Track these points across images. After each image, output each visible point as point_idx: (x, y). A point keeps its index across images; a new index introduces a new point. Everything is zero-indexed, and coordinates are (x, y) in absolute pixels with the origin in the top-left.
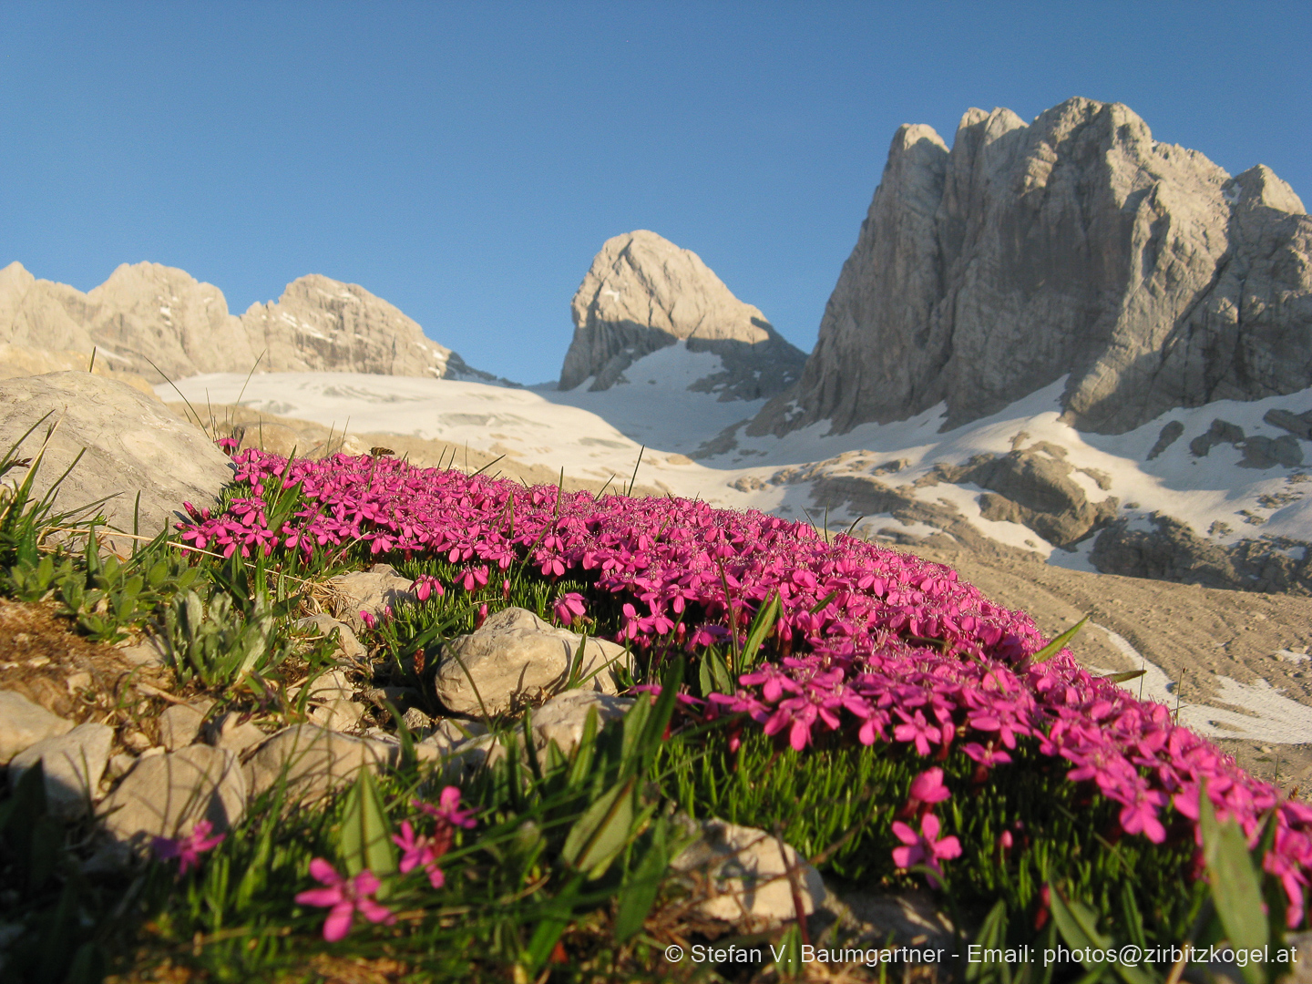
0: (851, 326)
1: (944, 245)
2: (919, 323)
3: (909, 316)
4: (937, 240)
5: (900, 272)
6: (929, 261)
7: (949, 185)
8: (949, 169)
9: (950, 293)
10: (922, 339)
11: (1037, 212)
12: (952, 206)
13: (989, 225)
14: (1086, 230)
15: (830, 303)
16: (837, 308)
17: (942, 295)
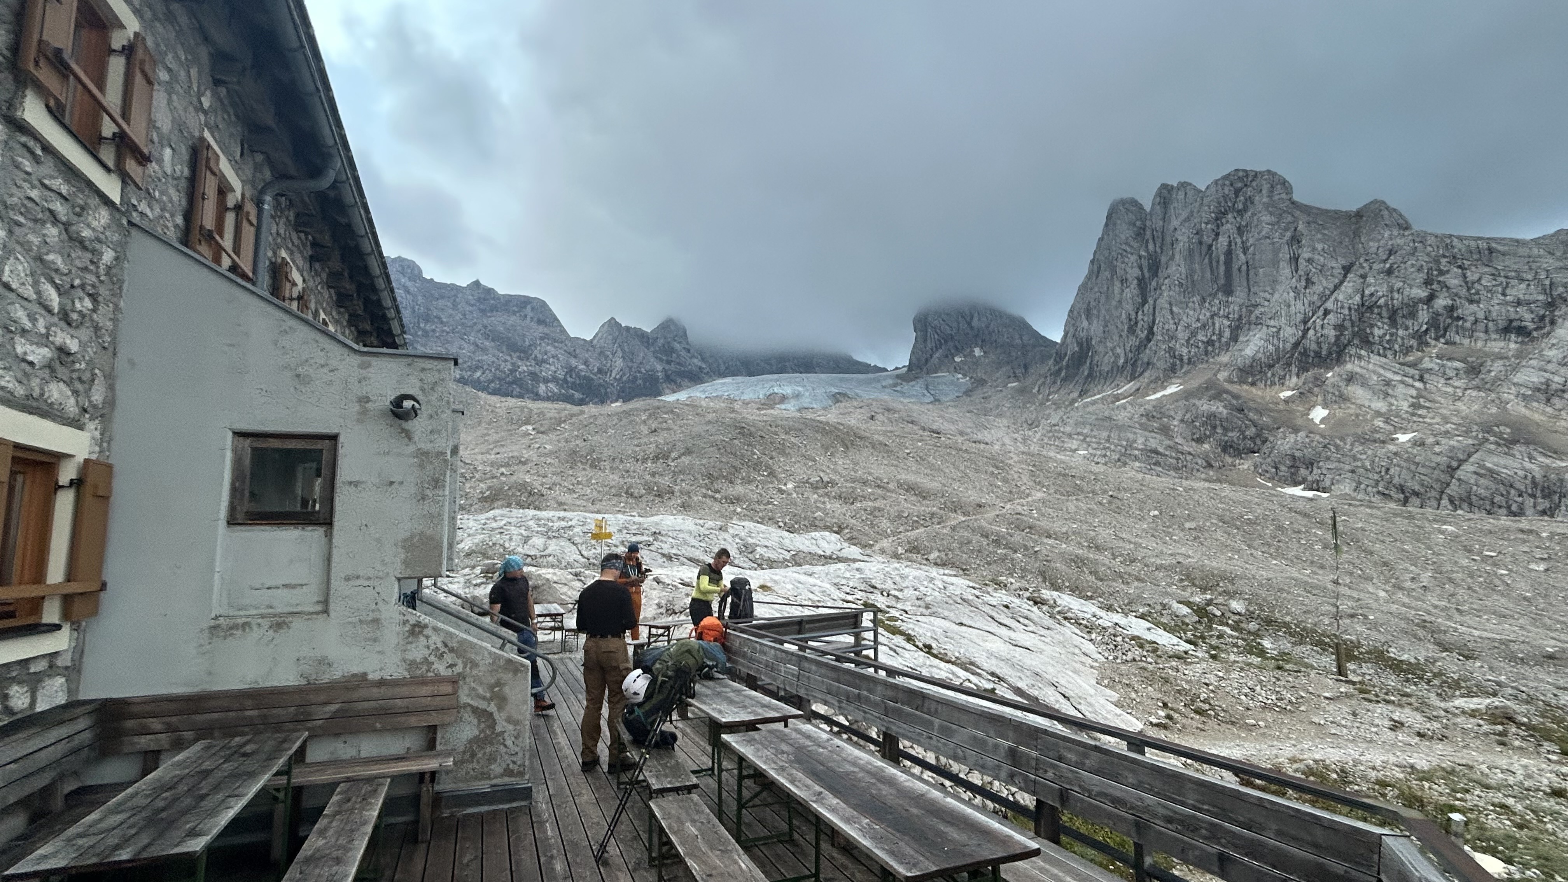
0: (1085, 324)
1: (1146, 271)
2: (1130, 320)
3: (1124, 316)
4: (1141, 268)
5: (1117, 290)
6: (1135, 282)
7: (1148, 233)
8: (1148, 223)
9: (1151, 301)
10: (1132, 330)
11: (1210, 246)
12: (1151, 247)
13: (1177, 257)
14: (1245, 254)
15: (1071, 311)
16: (1075, 313)
17: (1145, 302)
